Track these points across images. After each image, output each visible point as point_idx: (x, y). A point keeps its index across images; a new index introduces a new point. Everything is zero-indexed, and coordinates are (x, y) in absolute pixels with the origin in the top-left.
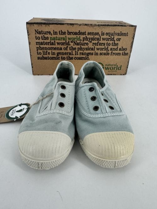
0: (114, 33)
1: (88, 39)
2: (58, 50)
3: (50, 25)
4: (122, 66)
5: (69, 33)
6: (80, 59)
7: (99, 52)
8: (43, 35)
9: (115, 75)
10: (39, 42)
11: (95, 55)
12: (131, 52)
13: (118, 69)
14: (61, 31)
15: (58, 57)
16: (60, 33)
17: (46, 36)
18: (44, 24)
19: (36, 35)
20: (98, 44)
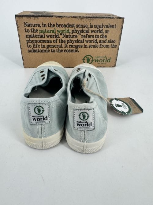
0: (102, 25)
1: (77, 31)
2: (47, 43)
3: (39, 18)
4: (111, 59)
5: (58, 26)
6: (69, 51)
7: (88, 44)
8: (32, 28)
9: (105, 67)
10: (29, 35)
11: (84, 47)
12: (119, 44)
13: (108, 62)
14: (49, 24)
15: (48, 50)
16: (50, 25)
17: (35, 28)
18: (33, 16)
19: (25, 28)
20: (87, 36)
